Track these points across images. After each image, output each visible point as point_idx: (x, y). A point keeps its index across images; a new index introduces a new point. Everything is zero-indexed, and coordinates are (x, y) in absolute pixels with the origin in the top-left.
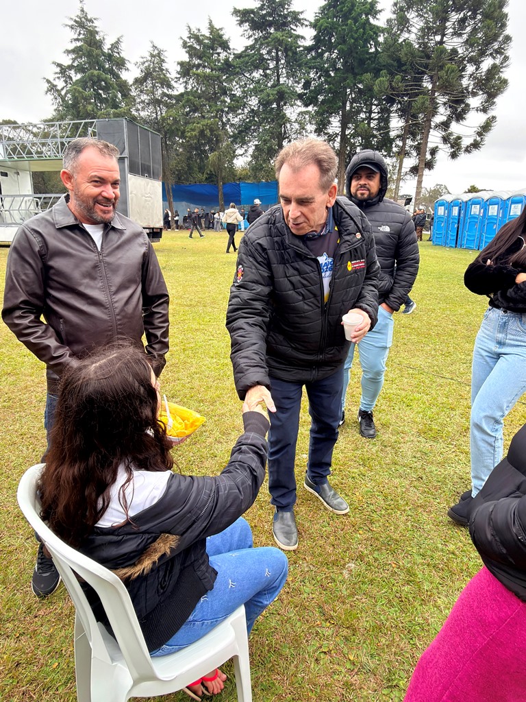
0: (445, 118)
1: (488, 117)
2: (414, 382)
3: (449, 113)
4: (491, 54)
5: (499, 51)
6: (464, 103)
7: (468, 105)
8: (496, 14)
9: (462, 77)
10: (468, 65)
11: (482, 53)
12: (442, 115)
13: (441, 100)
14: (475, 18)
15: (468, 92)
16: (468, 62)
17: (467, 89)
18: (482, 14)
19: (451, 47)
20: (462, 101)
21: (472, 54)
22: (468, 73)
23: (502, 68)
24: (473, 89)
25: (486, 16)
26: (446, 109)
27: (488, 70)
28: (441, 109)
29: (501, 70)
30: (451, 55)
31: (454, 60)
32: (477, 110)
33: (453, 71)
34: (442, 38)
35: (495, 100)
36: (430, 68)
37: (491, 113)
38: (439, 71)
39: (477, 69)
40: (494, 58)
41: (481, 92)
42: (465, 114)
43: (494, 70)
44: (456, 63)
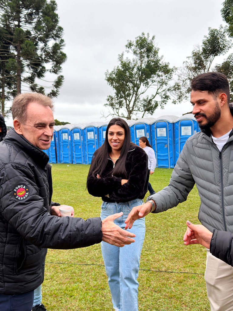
0: (30, 75)
1: (58, 76)
2: (68, 274)
3: (32, 71)
4: (53, 37)
5: (57, 36)
6: (41, 66)
7: (44, 68)
8: (51, 13)
9: (37, 49)
10: (39, 42)
11: (47, 36)
12: (27, 73)
13: (25, 62)
14: (38, 14)
15: (42, 59)
16: (39, 40)
17: (41, 57)
18: (42, 12)
19: (26, 30)
20: (39, 65)
21: (41, 36)
22: (40, 47)
23: (61, 46)
24: (45, 58)
25: (45, 14)
26: (29, 69)
27: (53, 47)
28: (26, 69)
29: (61, 48)
30: (27, 34)
31: (29, 38)
32: (51, 72)
33: (30, 45)
34: (19, 24)
35: (61, 66)
36: (14, 41)
37: (60, 74)
38: (20, 44)
39: (45, 45)
40: (55, 39)
41: (51, 61)
42: (43, 73)
43: (56, 47)
44: (31, 40)
